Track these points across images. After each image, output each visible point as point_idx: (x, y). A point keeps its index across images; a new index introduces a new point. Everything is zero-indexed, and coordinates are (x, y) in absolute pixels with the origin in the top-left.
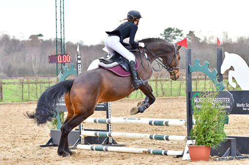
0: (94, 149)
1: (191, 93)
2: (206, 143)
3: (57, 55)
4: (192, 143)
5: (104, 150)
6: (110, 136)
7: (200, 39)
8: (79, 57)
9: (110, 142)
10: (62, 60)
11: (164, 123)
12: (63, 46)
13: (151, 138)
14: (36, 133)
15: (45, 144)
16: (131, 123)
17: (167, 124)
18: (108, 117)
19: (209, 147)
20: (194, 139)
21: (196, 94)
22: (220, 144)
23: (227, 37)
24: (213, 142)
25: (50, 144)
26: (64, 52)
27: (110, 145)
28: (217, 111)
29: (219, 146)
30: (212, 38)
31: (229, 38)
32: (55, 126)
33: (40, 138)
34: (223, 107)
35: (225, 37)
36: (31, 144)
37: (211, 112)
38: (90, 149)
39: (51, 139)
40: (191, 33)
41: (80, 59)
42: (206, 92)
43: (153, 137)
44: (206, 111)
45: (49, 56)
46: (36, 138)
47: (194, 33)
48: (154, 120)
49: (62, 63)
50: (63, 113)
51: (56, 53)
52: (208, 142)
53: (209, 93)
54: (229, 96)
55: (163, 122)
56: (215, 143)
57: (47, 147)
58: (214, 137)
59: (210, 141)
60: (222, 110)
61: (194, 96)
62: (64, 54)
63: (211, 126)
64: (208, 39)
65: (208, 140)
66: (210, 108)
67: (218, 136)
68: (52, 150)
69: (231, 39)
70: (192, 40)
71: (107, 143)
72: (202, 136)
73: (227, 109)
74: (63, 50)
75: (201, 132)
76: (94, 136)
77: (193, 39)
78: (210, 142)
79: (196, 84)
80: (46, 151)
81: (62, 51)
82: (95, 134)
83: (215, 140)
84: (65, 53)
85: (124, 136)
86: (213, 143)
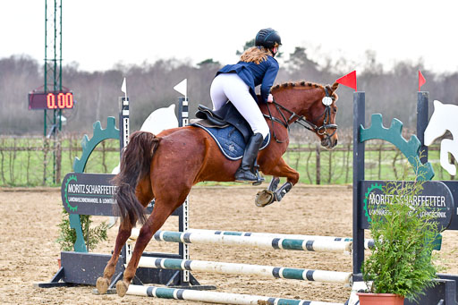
0: (154, 294)
1: (364, 185)
2: (395, 289)
3: (46, 94)
4: (364, 288)
5: (175, 296)
6: (188, 268)
7: (316, 64)
8: (126, 103)
9: (185, 280)
10: (56, 104)
11: (304, 245)
12: (58, 75)
13: (276, 275)
14: (21, 257)
15: (48, 281)
16: (234, 242)
17: (310, 247)
18: (181, 229)
19: (401, 298)
20: (371, 279)
21: (373, 187)
22: (424, 291)
23: (373, 61)
24: (410, 287)
25: (60, 281)
26: (61, 86)
27: (186, 286)
28: (419, 223)
29: (421, 295)
30: (341, 63)
31: (377, 63)
32: (71, 244)
33: (33, 267)
34: (433, 215)
35: (370, 61)
36: (18, 279)
37: (406, 226)
38: (145, 293)
39: (63, 270)
40: (299, 52)
41: (127, 108)
42: (398, 183)
43: (281, 273)
44: (396, 223)
45: (30, 95)
46: (25, 267)
47: (306, 52)
48: (282, 237)
49: (55, 110)
50: (87, 217)
51: (43, 90)
52: (400, 287)
53: (404, 187)
54: (445, 193)
55: (301, 242)
56: (413, 290)
57: (54, 288)
58: (414, 277)
59: (404, 284)
60: (430, 221)
61: (369, 190)
62: (61, 91)
63: (408, 255)
64: (333, 63)
65: (401, 283)
66: (405, 216)
67: (420, 276)
68: (66, 295)
69: (380, 66)
70: (301, 66)
71: (179, 282)
72: (387, 273)
73: (439, 219)
74: (58, 83)
75: (386, 266)
76: (155, 267)
77: (302, 62)
78: (404, 287)
79: (330, 160)
80: (55, 297)
81: (55, 84)
82: (156, 264)
83: (413, 284)
84: (63, 89)
85: (218, 270)
86: (410, 290)
